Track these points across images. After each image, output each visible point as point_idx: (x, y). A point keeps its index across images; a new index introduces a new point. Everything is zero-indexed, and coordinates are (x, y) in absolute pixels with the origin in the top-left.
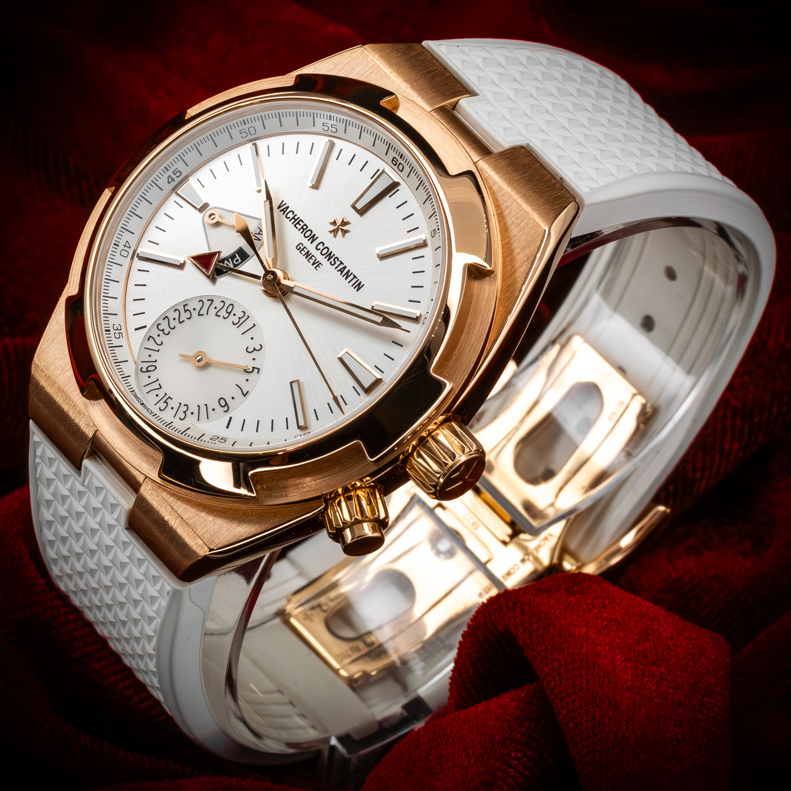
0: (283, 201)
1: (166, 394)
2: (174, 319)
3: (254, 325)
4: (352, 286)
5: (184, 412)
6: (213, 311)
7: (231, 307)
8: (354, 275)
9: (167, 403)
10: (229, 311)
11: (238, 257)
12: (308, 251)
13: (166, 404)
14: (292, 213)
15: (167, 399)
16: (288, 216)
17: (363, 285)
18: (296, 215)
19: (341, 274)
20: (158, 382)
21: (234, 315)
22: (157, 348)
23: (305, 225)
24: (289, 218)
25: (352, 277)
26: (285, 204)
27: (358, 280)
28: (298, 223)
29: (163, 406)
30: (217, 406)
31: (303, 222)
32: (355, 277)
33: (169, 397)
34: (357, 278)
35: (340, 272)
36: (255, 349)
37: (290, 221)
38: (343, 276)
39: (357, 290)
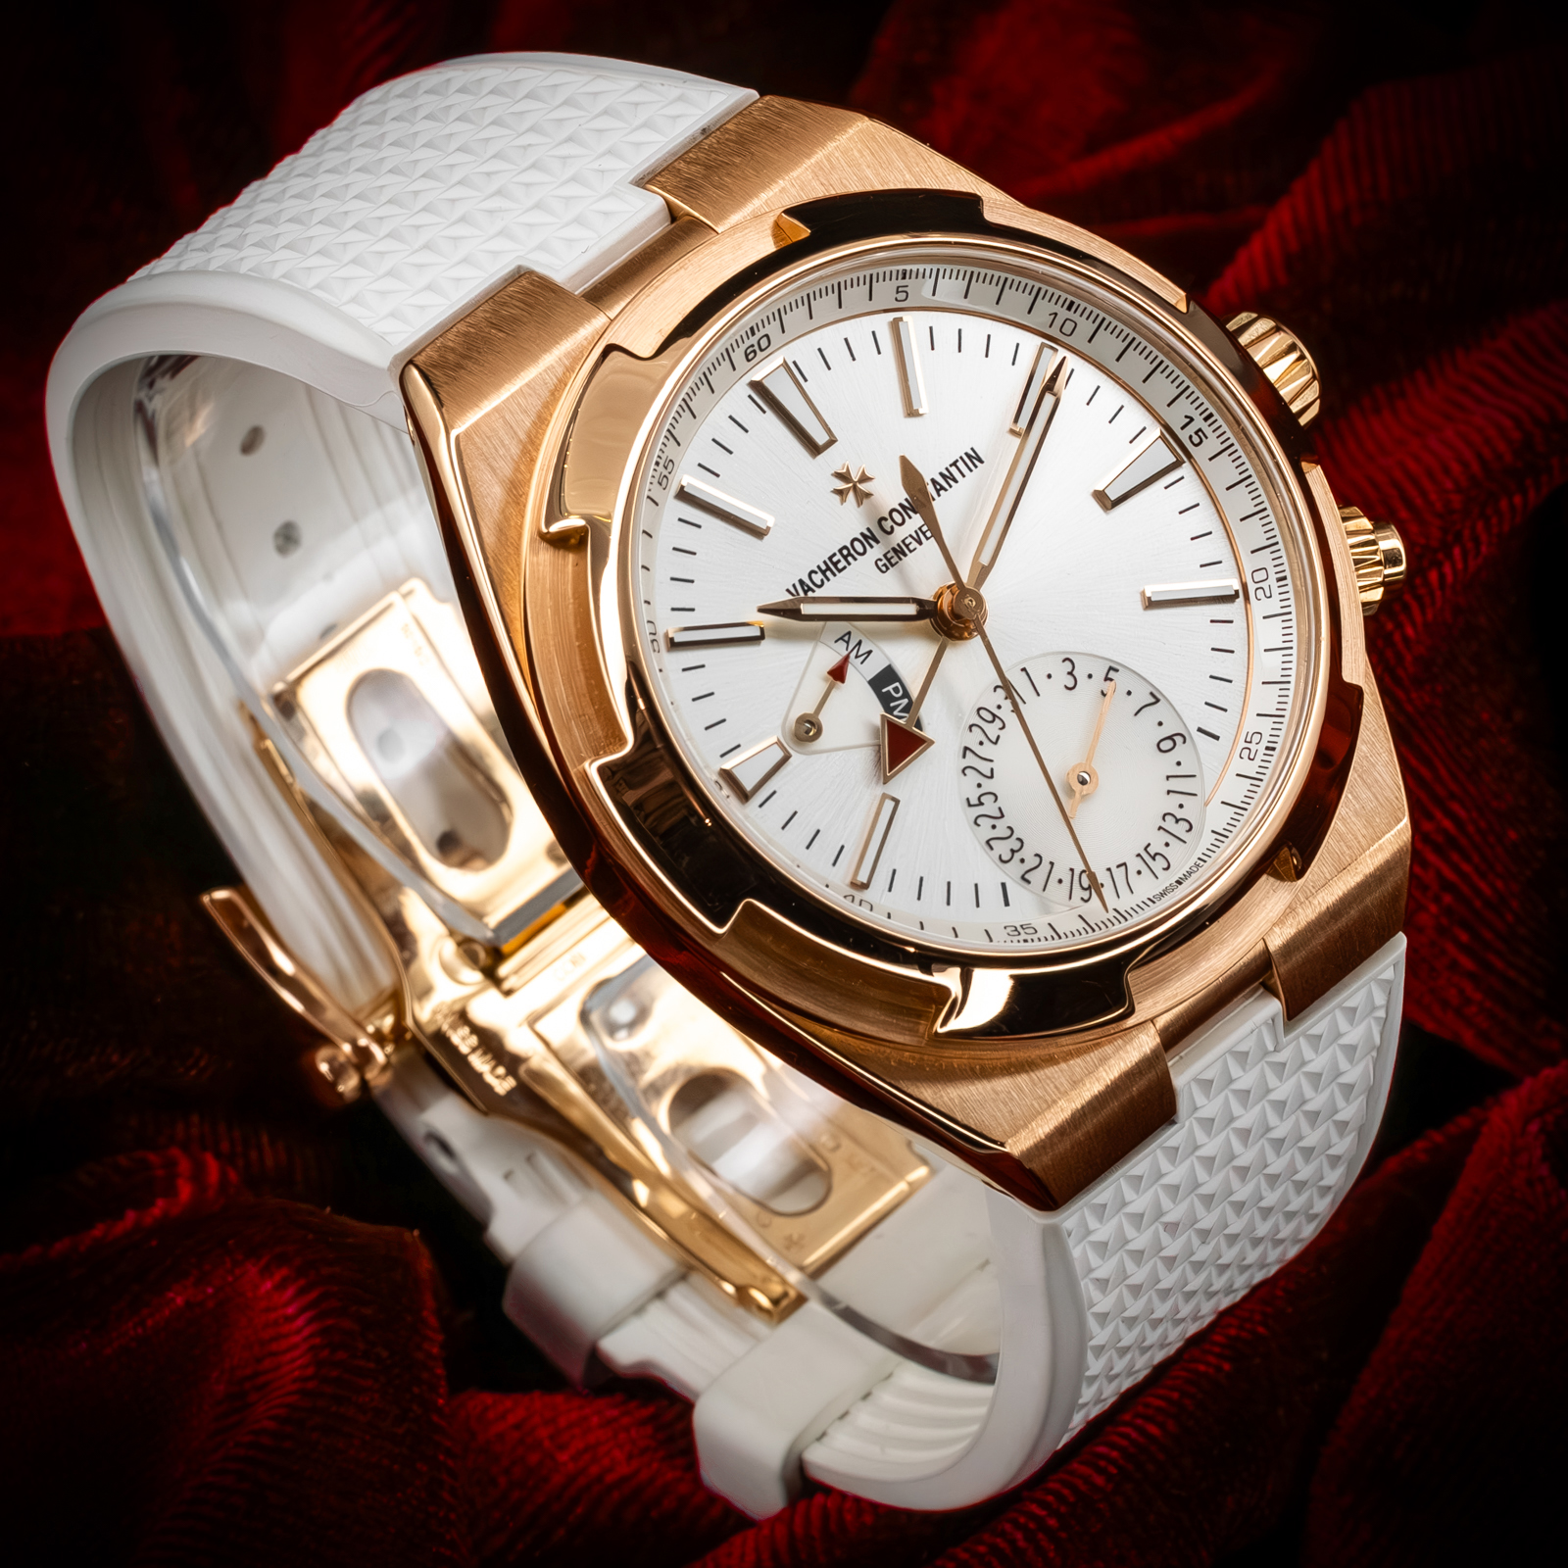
0: (788, 590)
1: (1139, 855)
2: (994, 827)
3: (1024, 670)
4: (971, 470)
5: (1177, 821)
6: (987, 750)
7: (982, 712)
8: (951, 466)
9: (1156, 854)
10: (990, 718)
11: (890, 688)
12: (894, 549)
13: (1157, 857)
14: (813, 575)
15: (1148, 855)
16: (819, 583)
17: (972, 449)
18: (819, 567)
19: (946, 490)
20: (1114, 869)
21: (999, 707)
22: (1045, 867)
23: (840, 551)
24: (822, 581)
25: (953, 470)
26: (794, 586)
27: (961, 458)
28: (835, 564)
29: (1160, 863)
30: (1174, 756)
31: (834, 555)
32: (954, 464)
33: (1146, 849)
34: (957, 461)
35: (942, 492)
36: (1070, 673)
37: (828, 580)
38: (950, 486)
39: (981, 462)
